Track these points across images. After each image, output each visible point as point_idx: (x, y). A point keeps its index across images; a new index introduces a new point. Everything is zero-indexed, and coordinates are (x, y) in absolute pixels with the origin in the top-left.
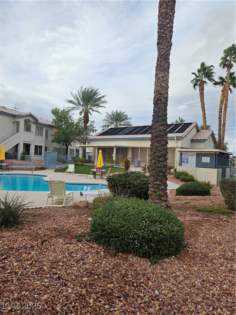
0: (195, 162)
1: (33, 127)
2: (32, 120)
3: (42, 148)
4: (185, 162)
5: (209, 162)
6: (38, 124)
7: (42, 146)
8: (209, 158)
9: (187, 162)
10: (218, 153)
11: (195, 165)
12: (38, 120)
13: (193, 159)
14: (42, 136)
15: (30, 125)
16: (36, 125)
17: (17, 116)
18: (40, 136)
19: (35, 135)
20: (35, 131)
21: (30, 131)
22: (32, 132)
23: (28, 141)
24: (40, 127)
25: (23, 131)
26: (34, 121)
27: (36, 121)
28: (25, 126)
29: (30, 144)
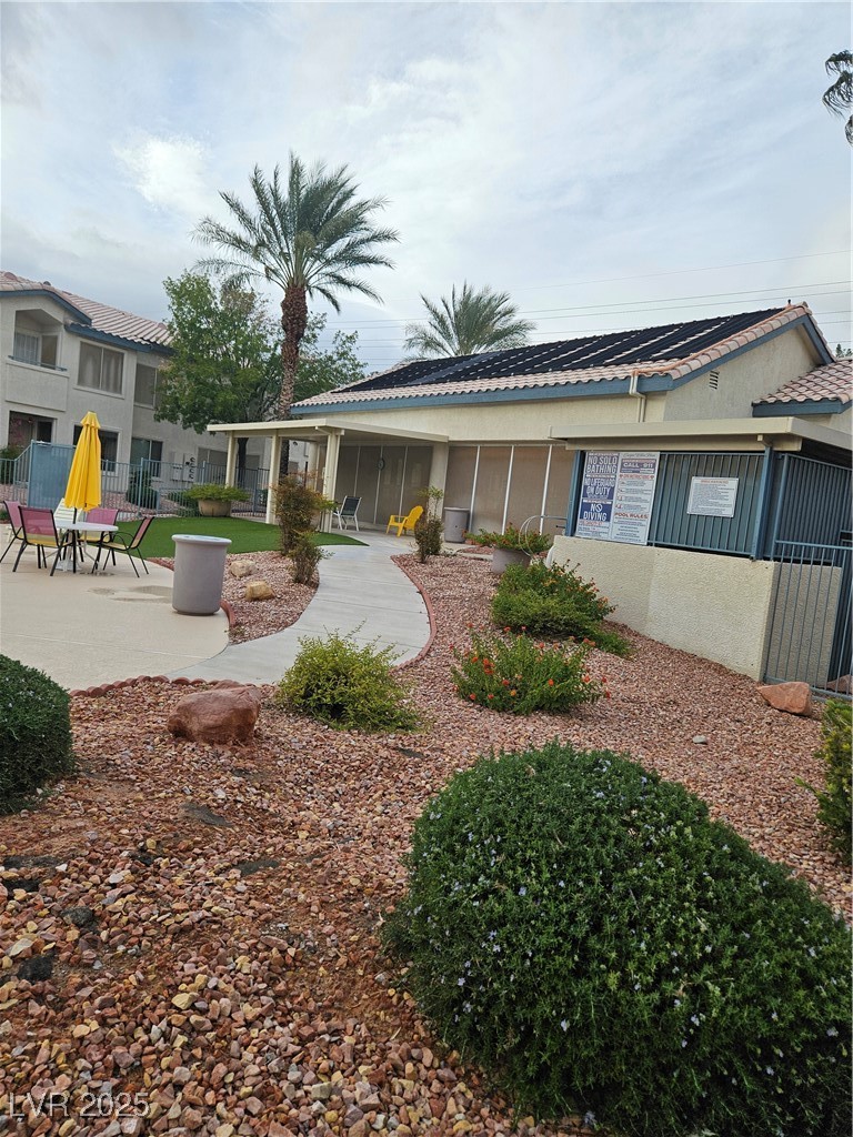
0: (648, 509)
1: (69, 350)
2: (58, 315)
3: (115, 440)
4: (593, 507)
5: (729, 512)
6: (91, 334)
7: (116, 434)
8: (733, 483)
9: (607, 509)
10: (797, 447)
11: (643, 533)
12: (87, 320)
13: (637, 491)
14: (117, 388)
15: (56, 338)
16: (85, 341)
18: (107, 389)
19: (76, 381)
20: (77, 367)
21: (54, 362)
22: (63, 370)
23: (34, 405)
24: (105, 349)
25: (10, 361)
26: (71, 322)
27: (80, 323)
28: (40, 343)
29: (53, 419)
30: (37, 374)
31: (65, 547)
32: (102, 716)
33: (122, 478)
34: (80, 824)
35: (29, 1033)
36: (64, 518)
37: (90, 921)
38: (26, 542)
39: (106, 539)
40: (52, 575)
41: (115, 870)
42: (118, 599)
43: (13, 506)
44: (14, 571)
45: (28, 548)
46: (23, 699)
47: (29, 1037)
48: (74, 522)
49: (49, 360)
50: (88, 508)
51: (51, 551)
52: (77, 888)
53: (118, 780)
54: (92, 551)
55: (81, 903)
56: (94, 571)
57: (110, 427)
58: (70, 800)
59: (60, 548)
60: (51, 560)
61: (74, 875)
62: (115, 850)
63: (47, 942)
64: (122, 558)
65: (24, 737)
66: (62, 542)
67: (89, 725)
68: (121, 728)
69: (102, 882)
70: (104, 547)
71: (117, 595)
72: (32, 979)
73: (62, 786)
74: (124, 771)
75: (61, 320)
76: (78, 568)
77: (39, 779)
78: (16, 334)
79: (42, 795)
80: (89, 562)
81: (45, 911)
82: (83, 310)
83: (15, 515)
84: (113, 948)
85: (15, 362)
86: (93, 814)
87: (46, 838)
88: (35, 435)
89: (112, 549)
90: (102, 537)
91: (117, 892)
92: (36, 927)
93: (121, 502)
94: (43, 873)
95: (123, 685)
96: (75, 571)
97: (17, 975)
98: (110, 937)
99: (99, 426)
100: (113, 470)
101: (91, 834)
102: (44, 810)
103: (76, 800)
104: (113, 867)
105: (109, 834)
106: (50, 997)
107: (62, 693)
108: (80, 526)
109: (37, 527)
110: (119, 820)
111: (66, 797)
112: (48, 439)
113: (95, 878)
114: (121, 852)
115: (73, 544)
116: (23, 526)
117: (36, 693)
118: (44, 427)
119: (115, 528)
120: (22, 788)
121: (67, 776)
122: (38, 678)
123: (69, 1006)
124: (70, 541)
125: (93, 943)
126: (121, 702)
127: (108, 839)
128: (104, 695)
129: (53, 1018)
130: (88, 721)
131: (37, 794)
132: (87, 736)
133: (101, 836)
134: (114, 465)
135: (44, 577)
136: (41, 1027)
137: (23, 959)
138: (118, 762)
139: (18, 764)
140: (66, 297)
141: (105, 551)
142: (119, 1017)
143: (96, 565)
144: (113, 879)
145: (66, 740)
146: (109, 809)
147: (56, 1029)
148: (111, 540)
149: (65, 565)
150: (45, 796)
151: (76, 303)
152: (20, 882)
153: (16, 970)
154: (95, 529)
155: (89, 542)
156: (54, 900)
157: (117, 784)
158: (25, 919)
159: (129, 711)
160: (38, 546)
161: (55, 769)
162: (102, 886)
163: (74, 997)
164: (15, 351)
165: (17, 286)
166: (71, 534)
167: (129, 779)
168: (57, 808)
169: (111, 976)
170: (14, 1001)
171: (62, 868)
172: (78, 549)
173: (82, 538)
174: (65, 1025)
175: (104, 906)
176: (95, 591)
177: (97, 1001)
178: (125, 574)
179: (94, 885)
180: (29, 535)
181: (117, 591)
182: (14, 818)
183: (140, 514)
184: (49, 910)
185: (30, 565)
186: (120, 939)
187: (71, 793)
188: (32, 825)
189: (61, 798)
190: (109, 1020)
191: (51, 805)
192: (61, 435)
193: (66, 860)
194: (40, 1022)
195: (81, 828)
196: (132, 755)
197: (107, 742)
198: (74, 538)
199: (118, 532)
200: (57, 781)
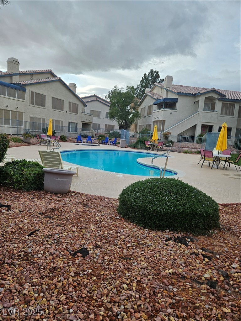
1: (219, 105)
2: (216, 96)
3: (231, 130)
6: (225, 100)
7: (231, 128)
12: (224, 96)
14: (232, 114)
15: (215, 103)
16: (223, 102)
17: (197, 95)
18: (229, 115)
19: (220, 114)
20: (220, 110)
21: (214, 110)
22: (216, 111)
23: (208, 122)
24: (229, 104)
25: (203, 111)
26: (220, 97)
27: (222, 97)
28: (211, 105)
29: (213, 125)
30: (209, 114)
31: (215, 161)
32: (227, 213)
33: (233, 141)
34: (222, 245)
35: (210, 303)
36: (215, 153)
37: (227, 277)
38: (205, 160)
39: (227, 160)
40: (211, 169)
41: (234, 263)
42: (231, 178)
43: (202, 150)
44: (201, 167)
45: (205, 161)
46: (207, 204)
47: (210, 304)
48: (218, 154)
49: (213, 109)
50: (223, 150)
51: (211, 162)
52: (223, 264)
53: (233, 234)
54: (223, 163)
55: (224, 270)
56: (224, 168)
57: (230, 126)
58: (219, 236)
59: (214, 161)
60: (211, 165)
61: (222, 260)
62: (234, 257)
63: (214, 278)
64: (232, 165)
65: (207, 215)
66: (215, 160)
67: (223, 215)
68: (233, 218)
69: (230, 266)
70: (227, 162)
71: (230, 176)
72: (210, 286)
73: (216, 231)
74: (236, 232)
75: (217, 97)
76: (219, 168)
77: (210, 228)
78: (205, 104)
79: (211, 233)
80: (222, 166)
81: (213, 268)
82: (223, 93)
83: (202, 152)
84: (235, 288)
85: (204, 111)
86: (226, 243)
87: (213, 246)
88: (208, 130)
89: (229, 162)
90: (226, 159)
91: (235, 271)
92: (211, 272)
93: (232, 148)
94: (213, 256)
95: (233, 204)
96: (218, 168)
97: (206, 284)
98: (233, 284)
99: (227, 126)
100: (230, 139)
101: (226, 249)
102: (212, 237)
103: (221, 237)
104: (234, 262)
105: (231, 251)
106: (216, 295)
107: (217, 204)
108: (220, 155)
109: (208, 156)
110: (235, 248)
111: (218, 235)
112: (211, 131)
113: (228, 264)
114: (236, 258)
115: (218, 161)
116: (204, 155)
117: (210, 203)
118: (210, 128)
119: (231, 156)
120: (206, 229)
121: (218, 229)
122: (210, 199)
123: (221, 300)
124: (217, 160)
125: (228, 284)
126: (233, 210)
127: (231, 253)
128: (227, 206)
129: (216, 302)
130: (223, 213)
131: (210, 232)
132: (223, 218)
133: (229, 251)
134: (230, 137)
135: (209, 169)
136: (213, 303)
137: (208, 280)
138: (233, 229)
139: (205, 222)
140: (219, 91)
141: (227, 163)
142: (237, 312)
143: (224, 167)
144: (233, 266)
145: (218, 218)
146: (231, 243)
147: (217, 306)
148: (229, 160)
149: (215, 166)
150: (212, 233)
151: (221, 92)
152: (206, 256)
153: (206, 282)
154: (225, 156)
155: (222, 160)
156: (216, 265)
157: (233, 236)
158: (208, 268)
159: (236, 213)
160: (208, 161)
161: (215, 226)
162: (230, 267)
163: (223, 298)
164: (204, 108)
165: (206, 91)
166: (217, 158)
167: (237, 235)
168: (215, 238)
169: (234, 297)
170: (206, 291)
171: (218, 256)
172: (219, 162)
173: (220, 159)
174: (220, 306)
175: (231, 274)
176: (224, 174)
177: (230, 303)
178: (233, 170)
179: (228, 265)
180: (206, 158)
181: (231, 175)
182: (204, 237)
183: (238, 152)
184: (215, 268)
185: (205, 166)
186: (237, 286)
187: (219, 234)
188: (209, 241)
189: (216, 235)
190: (234, 311)
191: (214, 236)
192: (215, 130)
193: (219, 255)
194: (213, 301)
195: (223, 246)
196: (238, 227)
197: (229, 221)
198: (218, 159)
199: (231, 157)
200: (215, 230)
